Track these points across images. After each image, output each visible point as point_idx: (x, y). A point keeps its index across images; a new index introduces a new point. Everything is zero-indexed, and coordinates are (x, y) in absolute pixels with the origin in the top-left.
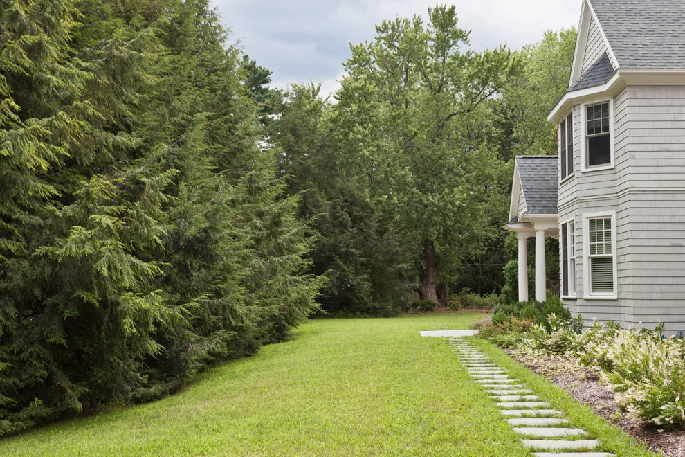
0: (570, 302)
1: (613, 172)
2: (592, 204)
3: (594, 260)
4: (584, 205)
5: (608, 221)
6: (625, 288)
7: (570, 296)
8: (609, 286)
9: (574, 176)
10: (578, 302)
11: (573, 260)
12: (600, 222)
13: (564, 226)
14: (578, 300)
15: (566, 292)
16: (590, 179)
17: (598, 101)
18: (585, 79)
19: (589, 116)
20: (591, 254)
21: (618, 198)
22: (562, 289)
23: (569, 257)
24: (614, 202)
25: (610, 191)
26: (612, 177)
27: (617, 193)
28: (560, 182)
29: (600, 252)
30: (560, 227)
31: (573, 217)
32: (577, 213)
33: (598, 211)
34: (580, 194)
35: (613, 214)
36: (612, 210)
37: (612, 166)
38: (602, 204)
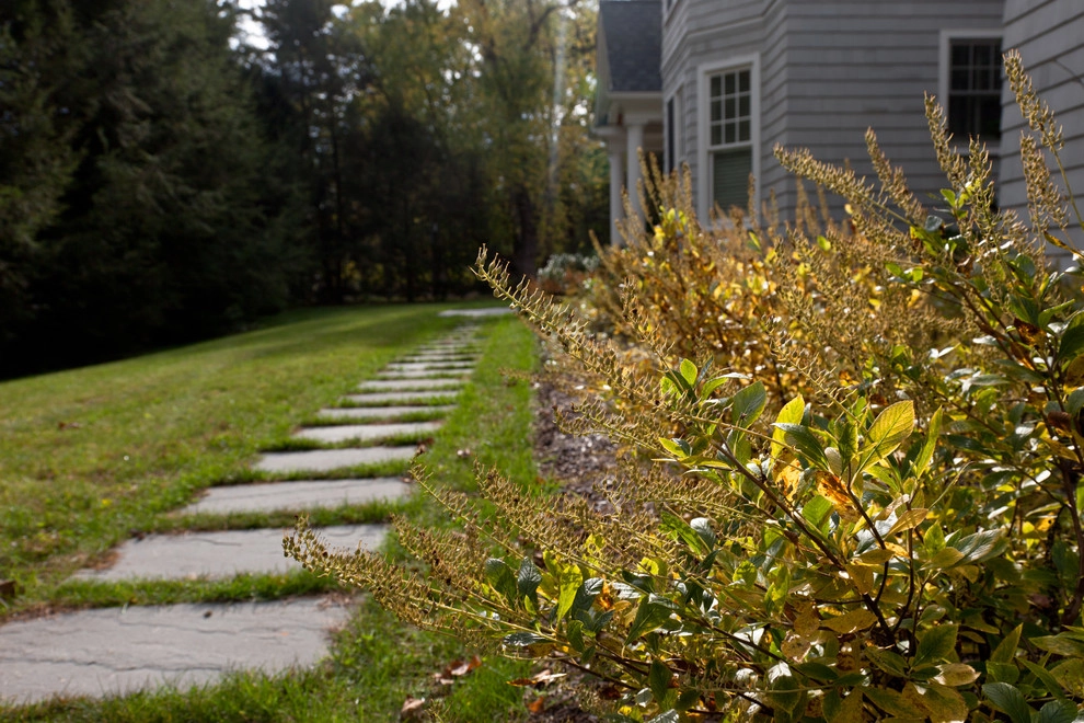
2: (716, 44)
3: (718, 156)
5: (745, 77)
12: (730, 78)
20: (712, 145)
21: (764, 24)
23: (678, 161)
24: (758, 35)
25: (750, 11)
27: (764, 14)
28: (666, 17)
29: (730, 139)
30: (665, 109)
31: (682, 79)
32: (688, 66)
33: (728, 57)
34: (695, 25)
35: (755, 58)
36: (753, 52)
38: (734, 40)
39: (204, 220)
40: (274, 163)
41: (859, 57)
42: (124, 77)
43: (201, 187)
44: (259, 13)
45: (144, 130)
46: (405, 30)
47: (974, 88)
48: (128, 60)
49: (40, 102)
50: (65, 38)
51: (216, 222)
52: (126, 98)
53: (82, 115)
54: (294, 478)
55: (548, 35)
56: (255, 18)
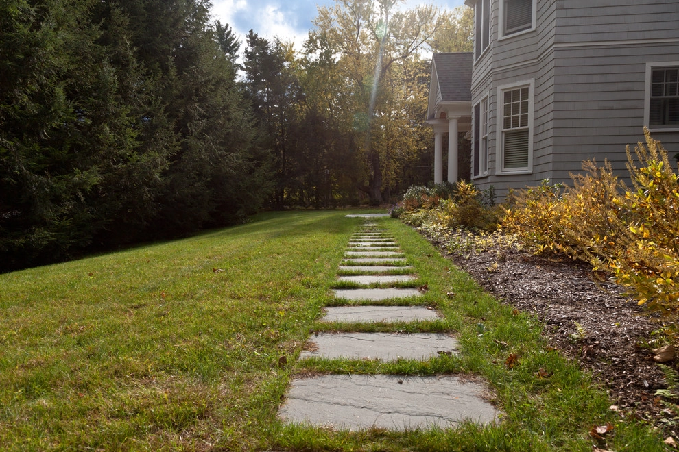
0: (481, 182)
1: (534, 34)
2: (508, 75)
3: (507, 135)
4: (499, 77)
5: (525, 92)
6: (541, 161)
7: (481, 175)
8: (524, 162)
9: (489, 48)
10: (489, 180)
11: (485, 139)
12: (516, 92)
13: (477, 108)
14: (490, 177)
15: (477, 173)
16: (508, 47)
20: (505, 129)
21: (538, 63)
22: (472, 171)
23: (481, 137)
24: (533, 69)
25: (530, 56)
26: (534, 40)
27: (537, 58)
28: (475, 63)
29: (515, 125)
30: (473, 110)
31: (487, 93)
32: (491, 86)
33: (515, 81)
34: (495, 65)
35: (532, 81)
36: (530, 78)
37: (533, 28)
38: (519, 72)
39: (231, 168)
40: (259, 139)
41: (596, 79)
42: (195, 98)
43: (230, 151)
44: (244, 66)
45: (203, 123)
46: (320, 72)
47: (666, 95)
48: (197, 90)
49: (162, 111)
50: (172, 80)
51: (235, 169)
52: (196, 108)
53: (177, 116)
54: (364, 304)
55: (390, 73)
56: (242, 69)
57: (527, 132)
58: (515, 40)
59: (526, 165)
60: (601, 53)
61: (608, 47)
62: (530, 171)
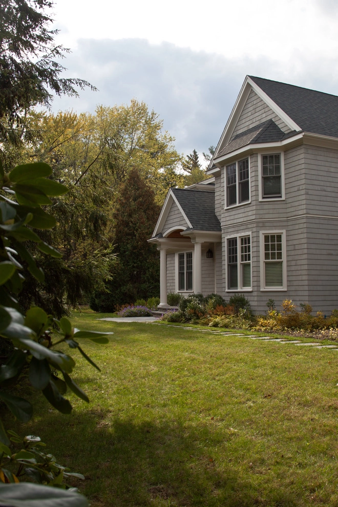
1: (284, 202)
2: (267, 224)
4: (261, 225)
5: (279, 237)
7: (240, 289)
8: (280, 283)
9: (250, 204)
10: (255, 294)
11: (244, 264)
12: (273, 237)
14: (255, 292)
16: (266, 207)
17: (272, 153)
18: (262, 136)
19: (264, 163)
20: (265, 259)
21: (287, 221)
23: (240, 262)
24: (285, 224)
25: (282, 215)
26: (284, 206)
27: (287, 218)
29: (273, 258)
31: (247, 233)
32: (254, 230)
33: (272, 230)
34: (258, 217)
35: (284, 231)
36: (282, 229)
37: (283, 198)
38: (275, 224)
57: (281, 263)
58: (271, 203)
59: (281, 285)
60: (326, 222)
61: (329, 219)
62: (286, 289)
